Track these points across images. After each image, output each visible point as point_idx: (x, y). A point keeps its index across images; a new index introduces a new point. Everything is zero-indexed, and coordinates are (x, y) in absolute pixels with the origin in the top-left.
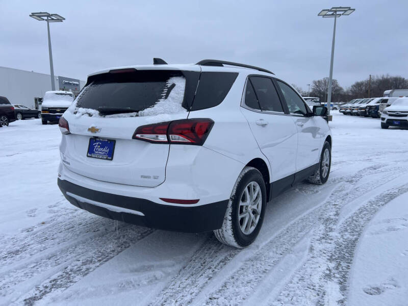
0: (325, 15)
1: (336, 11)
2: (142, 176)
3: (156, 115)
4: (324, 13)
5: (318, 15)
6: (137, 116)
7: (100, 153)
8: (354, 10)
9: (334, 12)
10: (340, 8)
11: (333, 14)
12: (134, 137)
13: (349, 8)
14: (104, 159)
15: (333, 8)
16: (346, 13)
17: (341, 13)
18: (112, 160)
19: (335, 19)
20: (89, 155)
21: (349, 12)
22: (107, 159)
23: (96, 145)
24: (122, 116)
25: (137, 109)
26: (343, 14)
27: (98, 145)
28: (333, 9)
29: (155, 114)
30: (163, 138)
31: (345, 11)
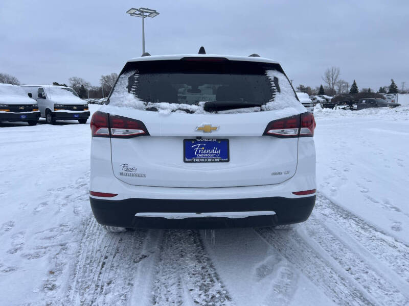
0: (134, 14)
1: (143, 12)
2: (274, 174)
3: (283, 109)
4: (133, 11)
5: (127, 12)
6: (262, 110)
7: (206, 155)
8: (159, 13)
9: (142, 13)
10: (147, 9)
11: (139, 14)
12: (266, 133)
13: (155, 11)
14: (218, 162)
15: (141, 8)
16: (152, 15)
17: (147, 14)
18: (228, 161)
19: (143, 19)
20: (187, 160)
21: (155, 14)
22: (220, 161)
23: (197, 147)
24: (244, 112)
25: (259, 104)
26: (148, 16)
27: (200, 146)
28: (141, 10)
29: (281, 108)
30: (291, 132)
31: (151, 13)
